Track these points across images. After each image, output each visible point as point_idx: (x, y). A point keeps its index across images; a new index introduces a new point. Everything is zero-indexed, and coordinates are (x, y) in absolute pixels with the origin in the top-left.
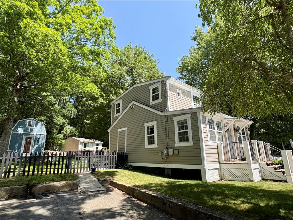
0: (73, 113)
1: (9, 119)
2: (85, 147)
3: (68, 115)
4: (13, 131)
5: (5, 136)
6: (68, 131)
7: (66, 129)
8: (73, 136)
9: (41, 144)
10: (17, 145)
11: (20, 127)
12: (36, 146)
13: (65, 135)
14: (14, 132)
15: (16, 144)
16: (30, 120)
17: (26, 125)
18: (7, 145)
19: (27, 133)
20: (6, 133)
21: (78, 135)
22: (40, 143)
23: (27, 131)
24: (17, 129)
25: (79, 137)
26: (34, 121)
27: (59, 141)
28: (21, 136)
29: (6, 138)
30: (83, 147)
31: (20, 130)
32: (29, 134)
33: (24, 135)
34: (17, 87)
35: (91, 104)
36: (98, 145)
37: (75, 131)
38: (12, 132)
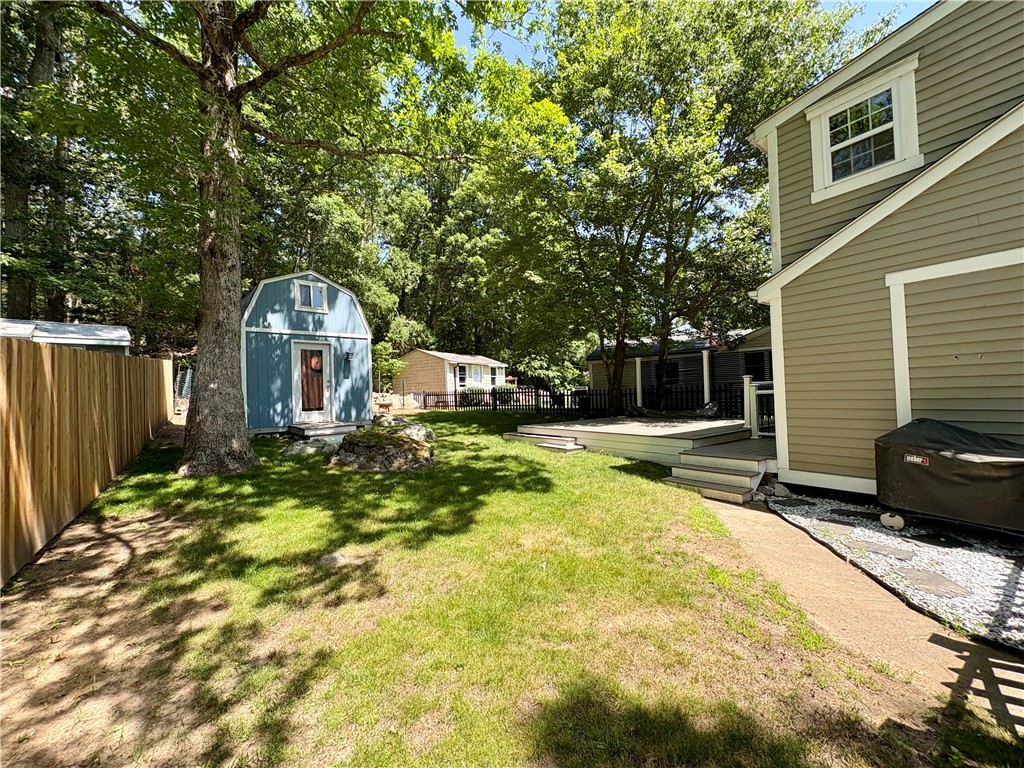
0: (410, 277)
1: (219, 255)
2: (462, 379)
3: (397, 284)
4: (248, 324)
5: (215, 341)
6: (405, 332)
7: (398, 326)
8: (418, 346)
9: (361, 377)
10: (278, 383)
11: (274, 311)
12: (347, 384)
13: (396, 345)
14: (254, 329)
15: (271, 380)
16: (305, 277)
17: (293, 302)
18: (236, 385)
19: (303, 333)
20: (219, 325)
21: (433, 344)
22: (355, 374)
23: (305, 326)
24: (265, 320)
25: (438, 350)
26: (320, 285)
27: (386, 364)
28: (283, 344)
29: (221, 353)
30: (458, 379)
31: (277, 324)
32: (313, 337)
33: (292, 341)
34: (221, 78)
35: (463, 244)
36: (493, 371)
37: (423, 332)
38: (244, 329)
